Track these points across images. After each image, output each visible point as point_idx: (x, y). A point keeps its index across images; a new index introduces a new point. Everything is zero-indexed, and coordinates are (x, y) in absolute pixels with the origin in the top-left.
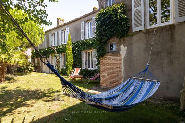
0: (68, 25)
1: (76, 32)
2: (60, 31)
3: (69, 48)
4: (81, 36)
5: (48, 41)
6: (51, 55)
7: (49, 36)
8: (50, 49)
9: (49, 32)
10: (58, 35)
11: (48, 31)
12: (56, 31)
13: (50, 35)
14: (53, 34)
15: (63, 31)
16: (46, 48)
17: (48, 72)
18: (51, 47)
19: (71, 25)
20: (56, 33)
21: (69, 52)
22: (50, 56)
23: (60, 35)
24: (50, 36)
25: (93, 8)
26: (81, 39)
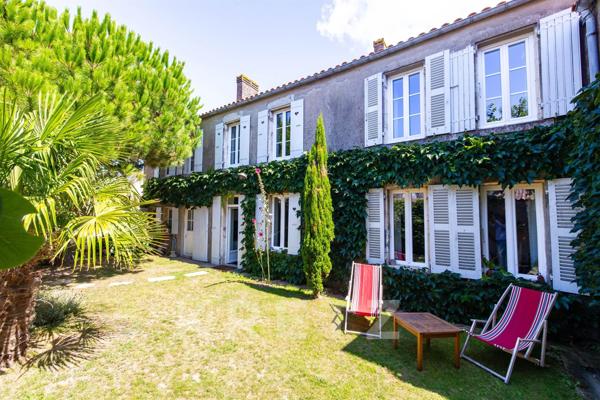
0: (296, 92)
1: (335, 115)
2: (263, 115)
3: (320, 175)
4: (362, 131)
5: (209, 149)
6: (219, 198)
7: (214, 130)
8: (217, 178)
9: (216, 119)
10: (253, 127)
11: (213, 115)
12: (244, 115)
13: (219, 127)
14: (228, 125)
15: (273, 112)
16: (200, 173)
17: (206, 259)
18: (220, 171)
19: (313, 90)
20: (245, 120)
21: (321, 194)
22: (217, 201)
23: (262, 129)
24: (217, 132)
25: (375, 44)
26: (363, 141)
